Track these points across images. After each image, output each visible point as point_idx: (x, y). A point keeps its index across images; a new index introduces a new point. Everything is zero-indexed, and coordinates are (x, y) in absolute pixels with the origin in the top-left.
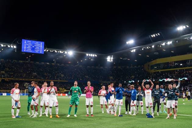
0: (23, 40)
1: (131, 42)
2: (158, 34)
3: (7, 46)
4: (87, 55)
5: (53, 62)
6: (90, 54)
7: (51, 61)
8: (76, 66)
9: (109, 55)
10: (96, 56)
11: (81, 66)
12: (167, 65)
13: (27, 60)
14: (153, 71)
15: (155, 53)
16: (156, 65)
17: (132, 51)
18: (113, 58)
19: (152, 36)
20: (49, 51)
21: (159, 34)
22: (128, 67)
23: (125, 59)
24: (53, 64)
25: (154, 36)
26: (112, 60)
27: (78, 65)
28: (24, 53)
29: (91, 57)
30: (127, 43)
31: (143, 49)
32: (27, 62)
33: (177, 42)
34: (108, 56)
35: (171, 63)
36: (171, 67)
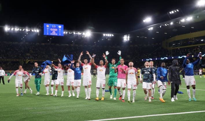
0: (44, 24)
1: (148, 20)
2: (176, 11)
3: (31, 31)
4: (104, 35)
5: (72, 43)
6: (107, 34)
7: (70, 43)
8: (94, 46)
9: (125, 34)
10: (113, 35)
11: (98, 46)
12: (186, 42)
13: (48, 42)
14: (172, 48)
15: (173, 30)
16: (175, 42)
17: (149, 29)
18: (130, 37)
19: (170, 13)
20: (68, 33)
21: (178, 10)
22: (145, 45)
23: (142, 37)
24: (72, 45)
25: (173, 12)
26: (129, 39)
27: (96, 45)
28: (46, 36)
29: (107, 37)
30: (144, 21)
31: (161, 27)
32: (49, 44)
33: (198, 17)
34: (125, 36)
35: (191, 39)
36: (191, 44)
